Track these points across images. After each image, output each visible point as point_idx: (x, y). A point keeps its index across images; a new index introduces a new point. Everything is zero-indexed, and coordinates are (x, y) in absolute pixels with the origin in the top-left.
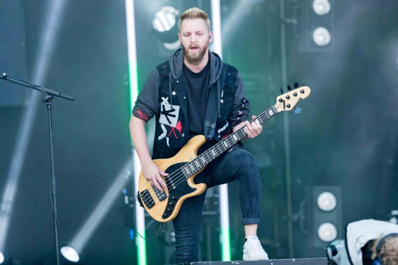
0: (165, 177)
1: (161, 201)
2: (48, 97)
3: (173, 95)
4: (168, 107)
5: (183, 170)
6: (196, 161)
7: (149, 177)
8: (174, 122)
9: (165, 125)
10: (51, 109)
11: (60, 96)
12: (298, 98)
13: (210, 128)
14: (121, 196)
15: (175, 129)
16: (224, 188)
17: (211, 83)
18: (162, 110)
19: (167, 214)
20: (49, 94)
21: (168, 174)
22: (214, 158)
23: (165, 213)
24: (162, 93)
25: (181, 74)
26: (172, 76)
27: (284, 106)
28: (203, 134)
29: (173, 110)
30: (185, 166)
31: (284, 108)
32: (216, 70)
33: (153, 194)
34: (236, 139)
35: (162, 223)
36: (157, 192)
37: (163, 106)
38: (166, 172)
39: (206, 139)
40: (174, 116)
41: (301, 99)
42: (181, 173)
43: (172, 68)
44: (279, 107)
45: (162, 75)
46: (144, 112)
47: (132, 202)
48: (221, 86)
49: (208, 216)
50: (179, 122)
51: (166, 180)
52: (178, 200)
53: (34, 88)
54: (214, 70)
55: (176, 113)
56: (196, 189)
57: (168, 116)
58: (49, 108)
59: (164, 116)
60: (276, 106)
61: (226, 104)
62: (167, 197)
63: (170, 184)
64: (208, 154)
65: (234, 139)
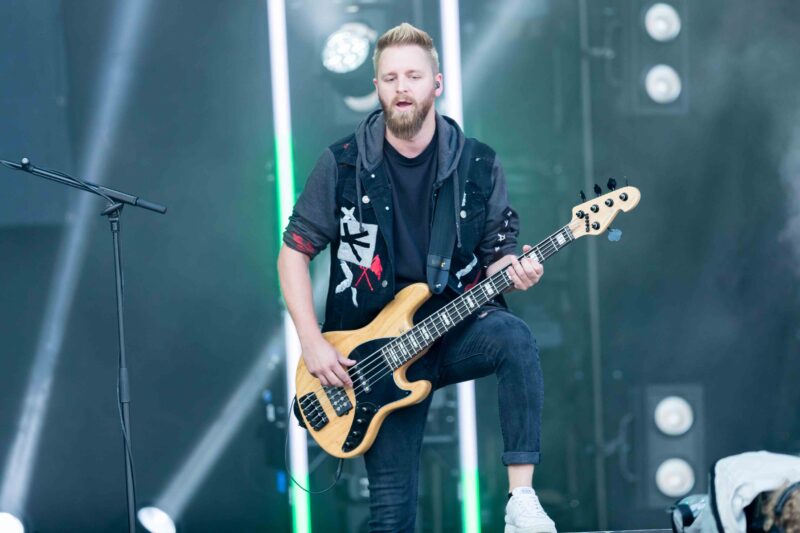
0: (349, 367)
1: (340, 414)
2: (113, 206)
3: (363, 204)
4: (354, 228)
5: (384, 353)
6: (411, 336)
7: (316, 368)
8: (368, 258)
9: (349, 264)
10: (118, 230)
11: (136, 204)
12: (614, 210)
13: (439, 268)
14: (261, 406)
15: (369, 271)
16: (466, 390)
17: (441, 178)
18: (343, 233)
19: (352, 442)
20: (116, 200)
21: (354, 362)
22: (447, 330)
23: (348, 440)
24: (342, 200)
25: (379, 160)
26: (362, 165)
27: (588, 225)
28: (424, 280)
29: (365, 234)
30: (389, 346)
31: (588, 230)
32: (451, 152)
33: (324, 401)
34: (490, 292)
35: (343, 459)
36: (333, 397)
37: (345, 225)
38: (351, 357)
39: (430, 291)
40: (367, 245)
41: (621, 211)
42: (382, 359)
43: (361, 149)
44: (577, 229)
45: (342, 164)
46: (306, 238)
47: (282, 417)
48: (460, 185)
49: (435, 446)
50: (377, 258)
51: (350, 373)
52: (374, 414)
53: (86, 187)
54: (446, 152)
55: (371, 239)
56: (410, 392)
57: (355, 246)
58: (115, 228)
59: (347, 245)
60: (571, 225)
61: (471, 220)
62: (352, 408)
63: (359, 382)
64: (435, 322)
65: (486, 292)
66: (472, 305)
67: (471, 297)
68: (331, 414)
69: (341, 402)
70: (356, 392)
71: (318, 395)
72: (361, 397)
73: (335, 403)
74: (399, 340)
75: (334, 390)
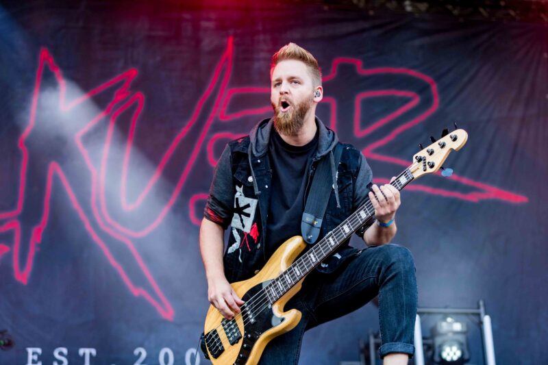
0: (241, 305)
1: (232, 344)
4: (243, 200)
5: (266, 291)
6: (286, 275)
9: (238, 230)
13: (312, 225)
17: (320, 155)
18: (235, 207)
25: (265, 150)
26: (252, 153)
27: (425, 166)
30: (270, 286)
31: (425, 170)
33: (222, 335)
36: (228, 331)
37: (237, 199)
40: (249, 215)
41: (452, 149)
43: (253, 140)
44: (416, 170)
45: (235, 152)
46: (215, 211)
52: (258, 339)
57: (242, 215)
59: (238, 215)
60: (411, 168)
61: (341, 191)
62: (241, 337)
63: (247, 316)
64: (304, 261)
65: (344, 231)
66: (333, 243)
67: (333, 237)
68: (226, 344)
69: (234, 333)
70: (245, 323)
71: (218, 330)
72: (248, 327)
73: (229, 335)
74: (277, 279)
75: (229, 325)
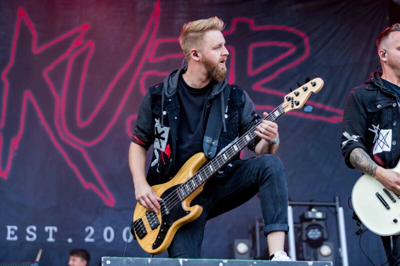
1: (153, 229)
3: (163, 116)
5: (177, 192)
6: (192, 180)
9: (157, 150)
13: (211, 144)
18: (156, 133)
21: (161, 199)
22: (212, 174)
25: (174, 92)
26: (165, 95)
27: (293, 104)
30: (181, 188)
31: (293, 107)
33: (146, 223)
34: (236, 149)
36: (150, 219)
37: (156, 128)
40: (164, 139)
41: (312, 93)
43: (166, 86)
44: (287, 107)
45: (154, 95)
46: (140, 137)
48: (225, 102)
52: (171, 226)
56: (189, 212)
57: (160, 140)
59: (157, 139)
60: (283, 105)
61: (231, 119)
62: (159, 225)
63: (164, 209)
64: (205, 171)
66: (226, 158)
68: (148, 229)
69: (154, 221)
70: (162, 214)
71: (143, 219)
72: (165, 217)
73: (151, 223)
74: (186, 183)
75: (151, 216)
